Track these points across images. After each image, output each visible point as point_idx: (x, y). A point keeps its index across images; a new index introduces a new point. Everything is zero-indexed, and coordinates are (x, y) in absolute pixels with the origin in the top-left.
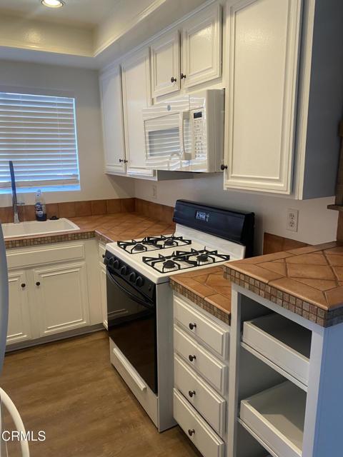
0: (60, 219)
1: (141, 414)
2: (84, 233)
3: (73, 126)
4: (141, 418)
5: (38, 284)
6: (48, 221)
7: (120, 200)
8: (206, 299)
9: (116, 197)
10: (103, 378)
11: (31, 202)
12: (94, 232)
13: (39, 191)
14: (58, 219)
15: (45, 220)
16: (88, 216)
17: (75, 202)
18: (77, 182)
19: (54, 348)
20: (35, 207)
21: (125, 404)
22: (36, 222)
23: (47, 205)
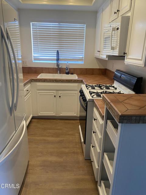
0: (74, 75)
1: (81, 151)
2: (78, 80)
3: (84, 36)
4: (81, 153)
5: (60, 97)
6: (70, 75)
7: (99, 69)
8: (100, 109)
9: (98, 68)
10: (74, 135)
11: (64, 67)
12: (82, 80)
13: (68, 63)
14: (73, 74)
15: (68, 74)
16: (85, 74)
17: (81, 68)
18: (83, 60)
19: (63, 121)
20: (65, 68)
21: (77, 146)
22: (65, 75)
23: (70, 68)
